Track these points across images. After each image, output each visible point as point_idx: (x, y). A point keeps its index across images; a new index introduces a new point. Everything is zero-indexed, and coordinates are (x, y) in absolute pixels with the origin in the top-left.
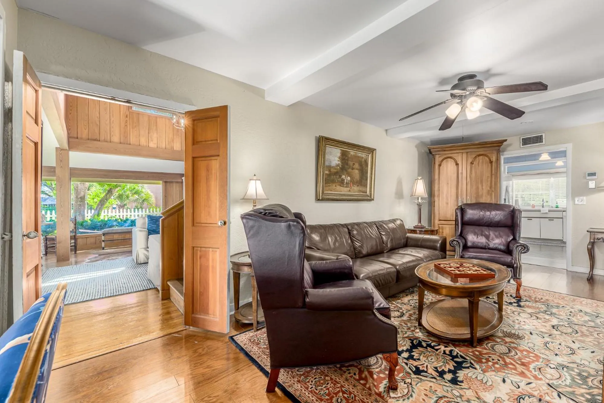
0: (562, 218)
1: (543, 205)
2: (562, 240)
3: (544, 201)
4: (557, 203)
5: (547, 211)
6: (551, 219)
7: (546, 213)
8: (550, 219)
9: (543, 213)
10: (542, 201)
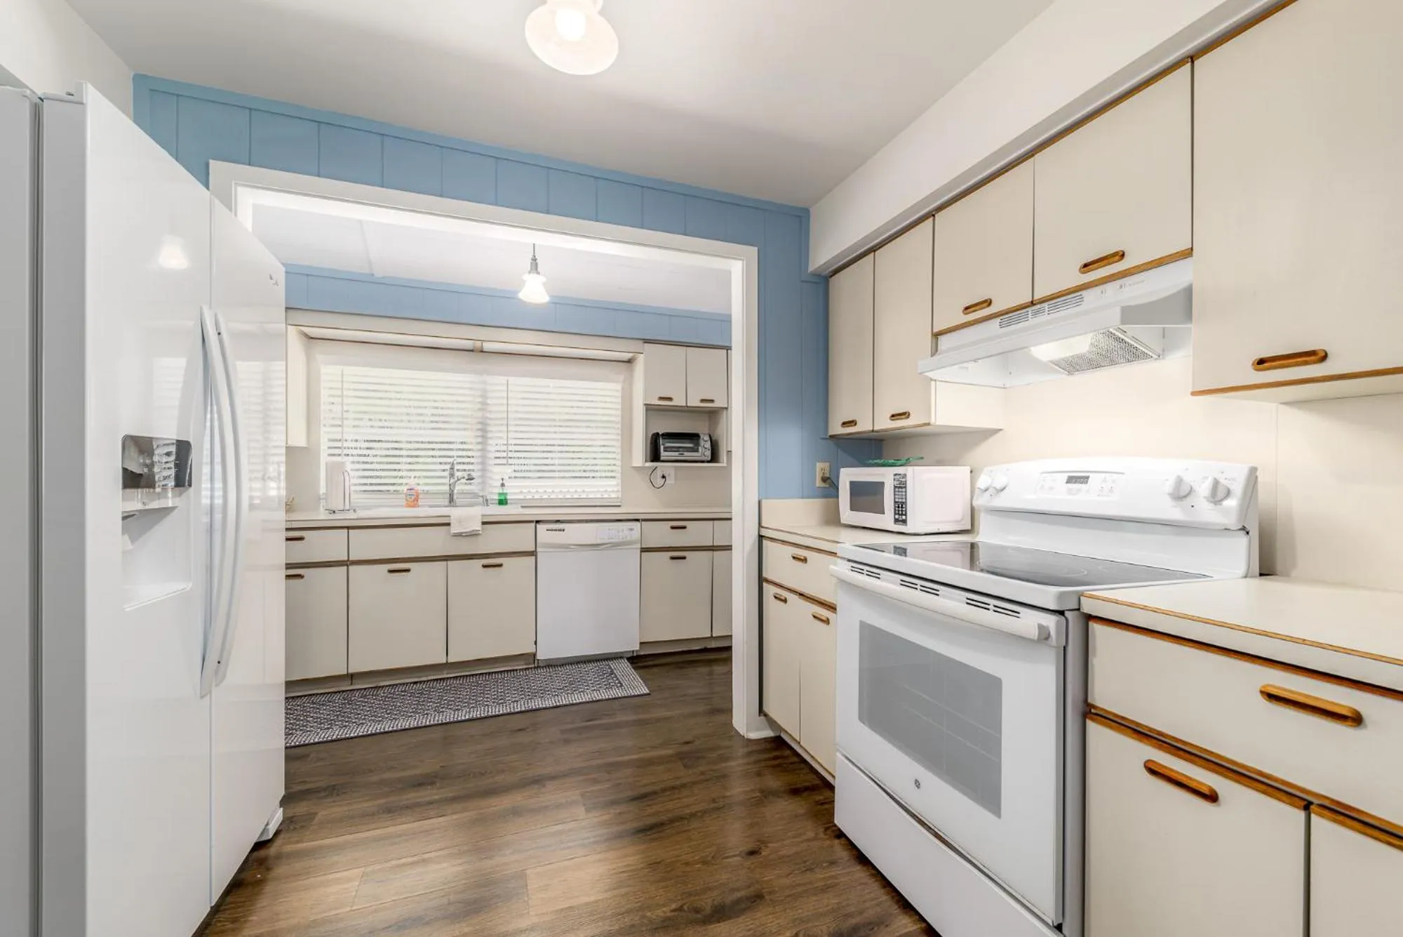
0: (533, 553)
1: (451, 495)
2: (535, 655)
3: (458, 474)
4: (503, 485)
5: (477, 526)
6: (491, 560)
7: (473, 535)
8: (486, 562)
9: (459, 535)
10: (446, 474)
